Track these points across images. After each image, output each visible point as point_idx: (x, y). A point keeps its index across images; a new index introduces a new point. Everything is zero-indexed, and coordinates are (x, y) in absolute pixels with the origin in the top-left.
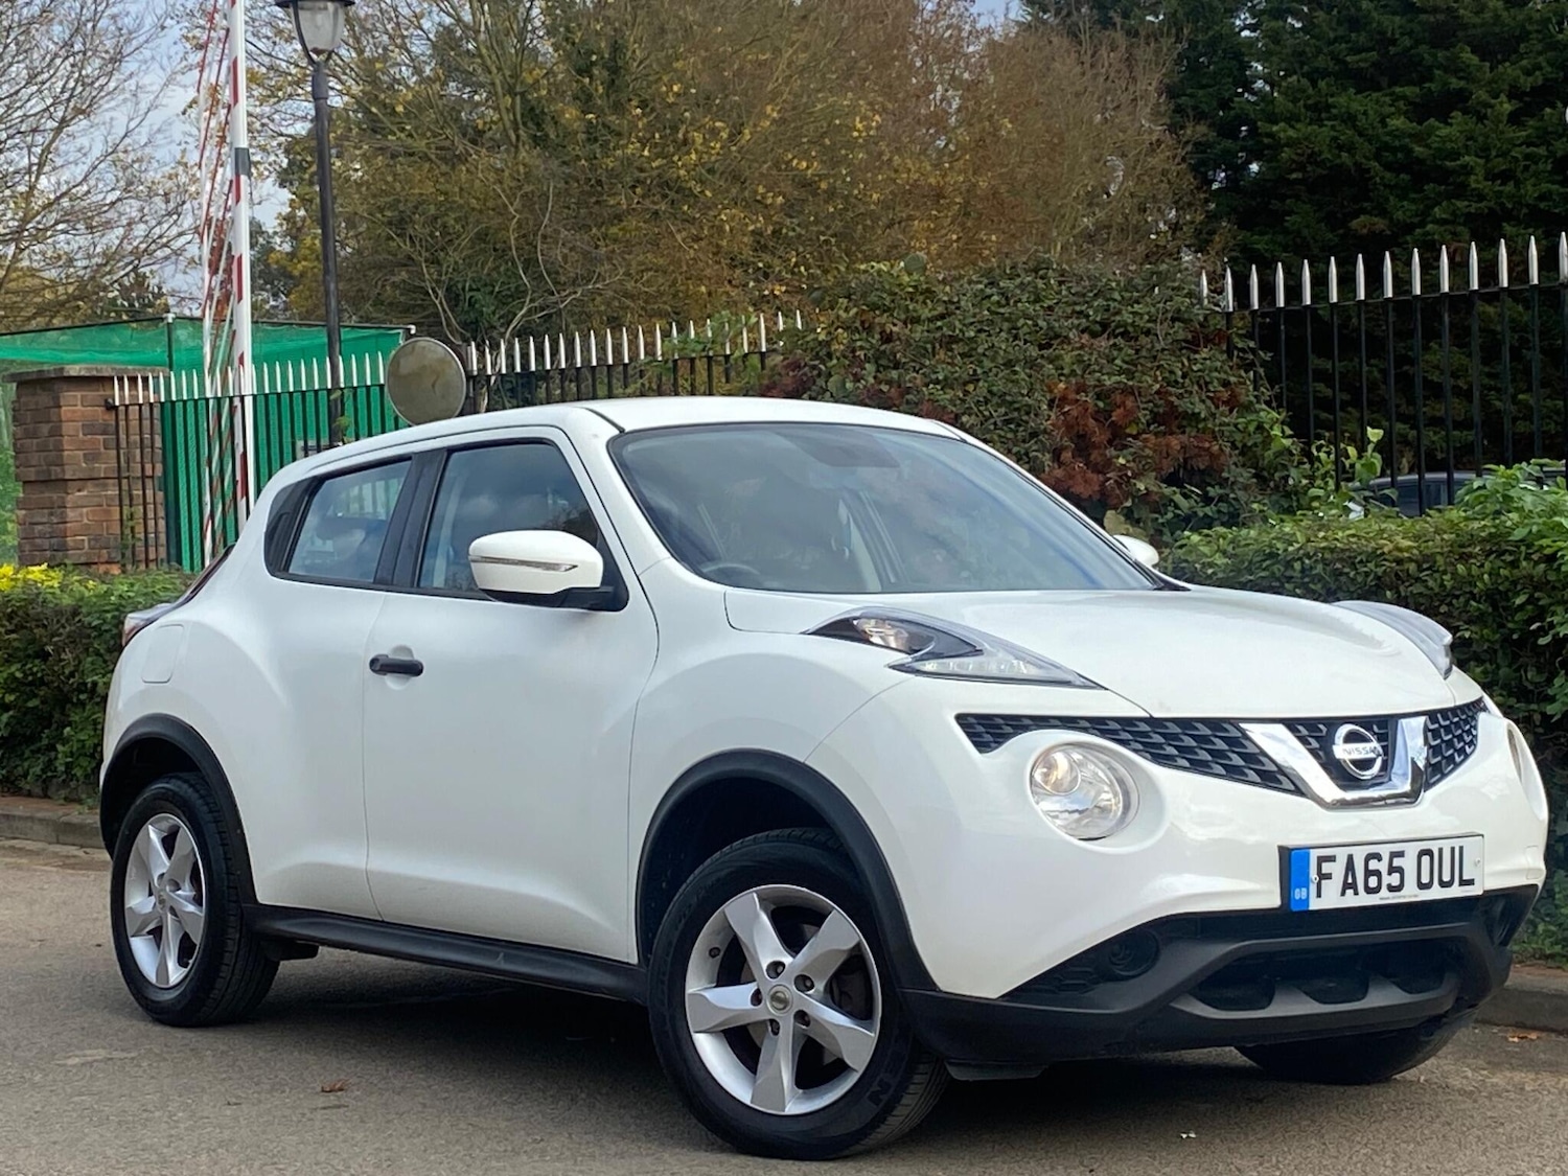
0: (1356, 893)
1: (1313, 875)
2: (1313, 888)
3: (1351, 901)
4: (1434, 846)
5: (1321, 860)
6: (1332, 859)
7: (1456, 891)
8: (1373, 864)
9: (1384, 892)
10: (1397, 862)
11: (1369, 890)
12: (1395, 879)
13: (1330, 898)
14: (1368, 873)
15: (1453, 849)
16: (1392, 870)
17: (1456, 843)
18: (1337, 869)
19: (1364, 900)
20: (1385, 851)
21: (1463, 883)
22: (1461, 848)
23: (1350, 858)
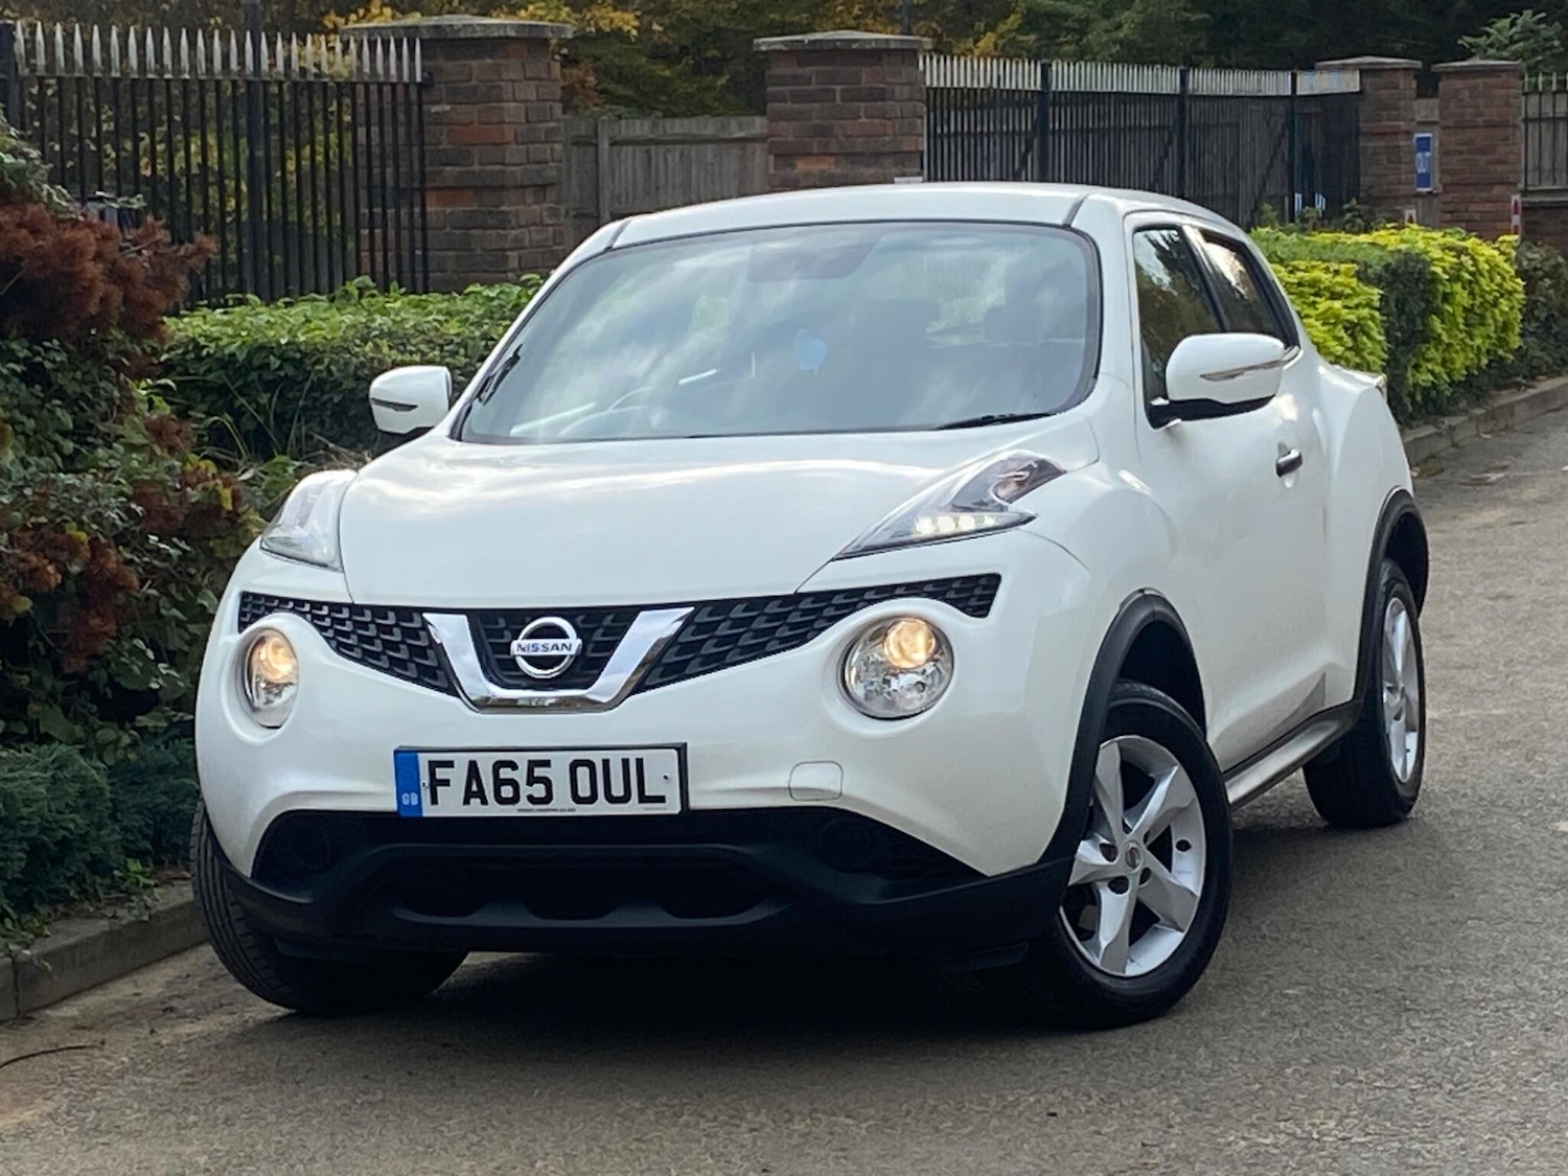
0: (484, 802)
1: (425, 779)
2: (426, 794)
3: (475, 809)
4: (597, 758)
5: (433, 765)
6: (449, 764)
7: (634, 808)
8: (505, 773)
9: (524, 803)
10: (539, 772)
11: (501, 800)
12: (539, 790)
13: (451, 804)
14: (499, 783)
15: (626, 762)
16: (532, 780)
17: (632, 756)
18: (458, 776)
19: (494, 810)
20: (522, 760)
21: (643, 799)
22: (640, 762)
23: (473, 766)
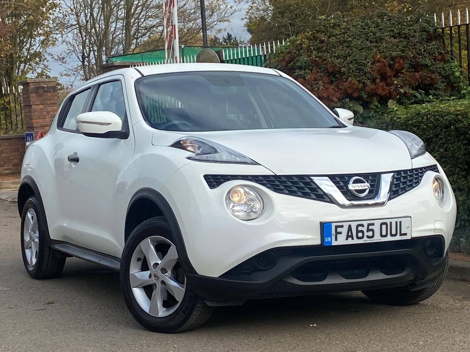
0: (353, 239)
1: (333, 232)
2: (334, 238)
3: (350, 242)
4: (388, 221)
5: (337, 227)
6: (342, 226)
7: (398, 238)
8: (360, 228)
9: (365, 238)
10: (371, 227)
11: (358, 238)
12: (370, 234)
13: (342, 240)
14: (358, 231)
15: (397, 222)
16: (368, 230)
17: (398, 220)
18: (344, 230)
19: (356, 241)
20: (365, 223)
21: (401, 235)
22: (400, 222)
23: (350, 227)
